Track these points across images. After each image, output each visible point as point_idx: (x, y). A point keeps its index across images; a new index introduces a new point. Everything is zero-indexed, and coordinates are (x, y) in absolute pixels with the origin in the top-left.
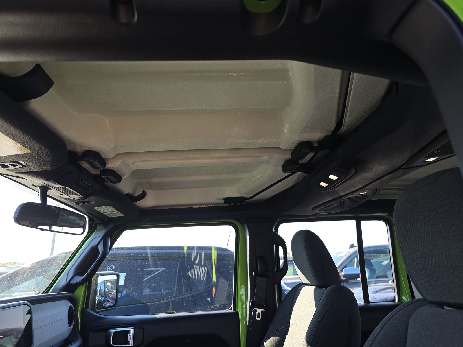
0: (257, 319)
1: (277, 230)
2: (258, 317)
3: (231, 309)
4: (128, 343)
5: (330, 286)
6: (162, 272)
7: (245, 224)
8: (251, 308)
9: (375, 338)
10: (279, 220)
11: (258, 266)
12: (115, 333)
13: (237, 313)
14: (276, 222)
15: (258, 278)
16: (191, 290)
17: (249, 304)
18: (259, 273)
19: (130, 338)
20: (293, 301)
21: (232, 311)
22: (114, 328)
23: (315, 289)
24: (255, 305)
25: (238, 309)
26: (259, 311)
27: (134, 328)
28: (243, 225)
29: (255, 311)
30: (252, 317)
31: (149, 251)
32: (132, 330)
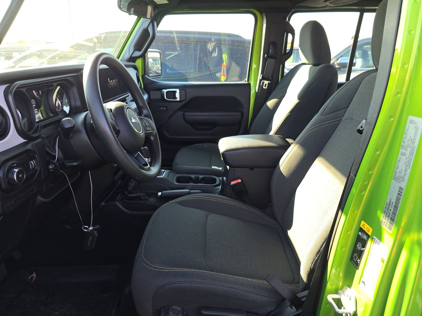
0: (264, 87)
1: (289, 19)
2: (265, 86)
3: (245, 81)
4: (176, 98)
5: (322, 64)
6: (175, 55)
7: (264, 14)
8: (261, 81)
9: (340, 90)
10: (293, 10)
11: (270, 50)
12: (167, 92)
13: (249, 85)
14: (290, 12)
15: (269, 60)
16: (209, 69)
17: (260, 77)
18: (270, 56)
19: (178, 95)
20: (292, 76)
21: (246, 82)
22: (166, 89)
23: (311, 67)
24: (263, 78)
25: (250, 81)
26: (266, 82)
27: (179, 90)
28: (261, 14)
29: (263, 83)
30: (261, 87)
31: (175, 35)
32: (178, 91)
